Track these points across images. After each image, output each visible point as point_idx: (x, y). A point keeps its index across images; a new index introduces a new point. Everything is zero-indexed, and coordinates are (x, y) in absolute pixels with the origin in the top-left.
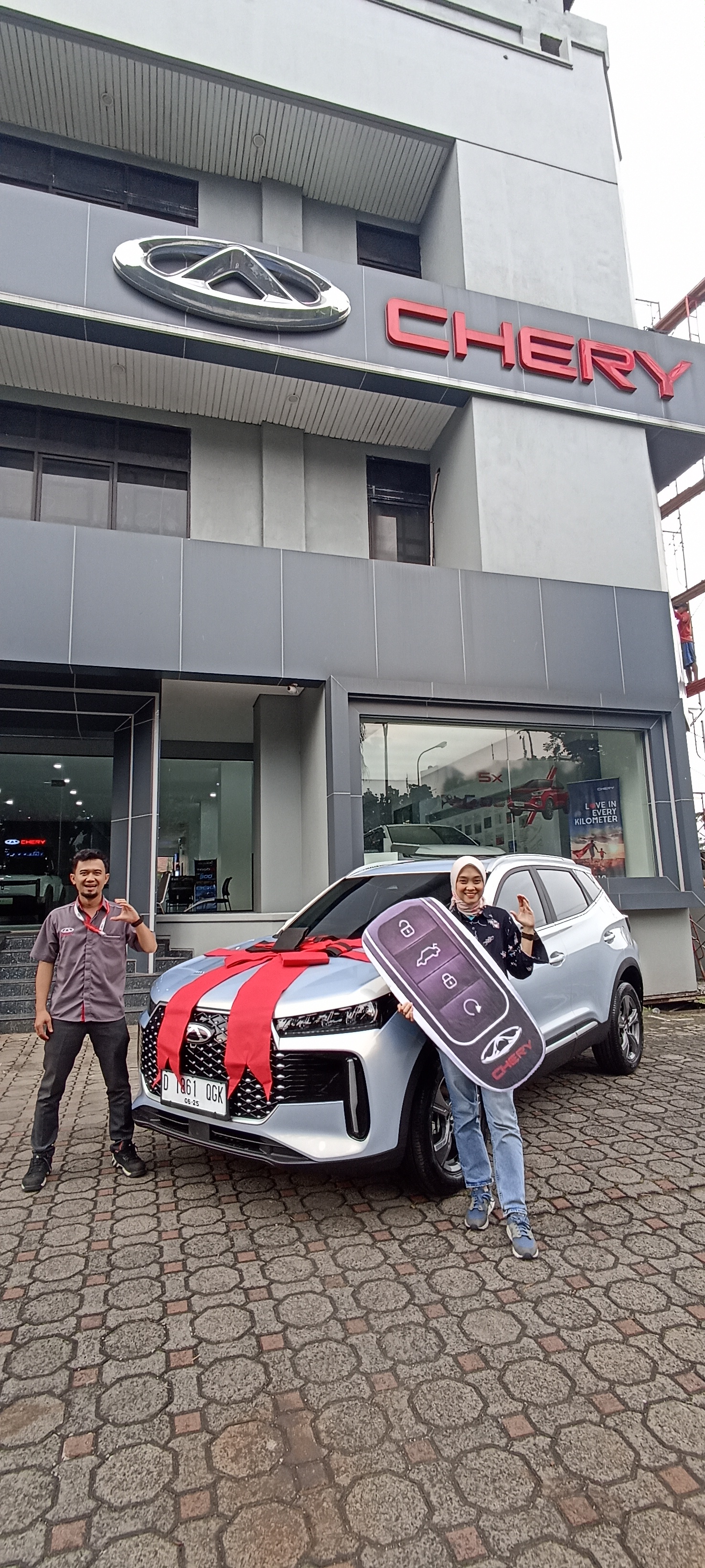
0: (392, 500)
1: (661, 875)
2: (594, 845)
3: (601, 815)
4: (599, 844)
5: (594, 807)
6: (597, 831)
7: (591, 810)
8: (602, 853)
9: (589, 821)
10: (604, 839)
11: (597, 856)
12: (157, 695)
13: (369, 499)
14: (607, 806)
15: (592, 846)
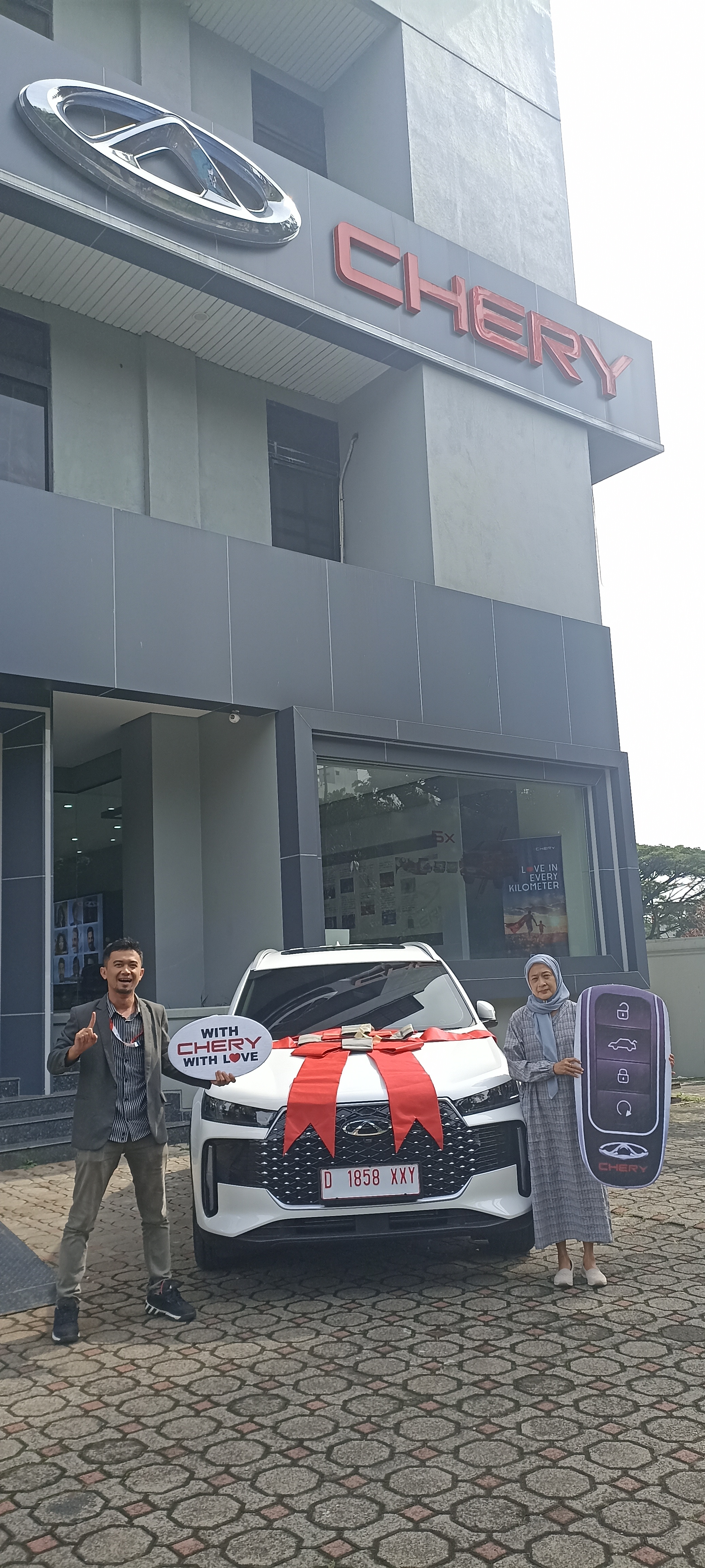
0: (294, 463)
1: (604, 953)
2: (532, 917)
3: (540, 881)
4: (538, 916)
5: (531, 869)
6: (536, 901)
7: (528, 874)
8: (541, 926)
9: (526, 887)
10: (544, 910)
11: (536, 930)
12: (47, 710)
13: (271, 458)
14: (547, 871)
15: (529, 919)
